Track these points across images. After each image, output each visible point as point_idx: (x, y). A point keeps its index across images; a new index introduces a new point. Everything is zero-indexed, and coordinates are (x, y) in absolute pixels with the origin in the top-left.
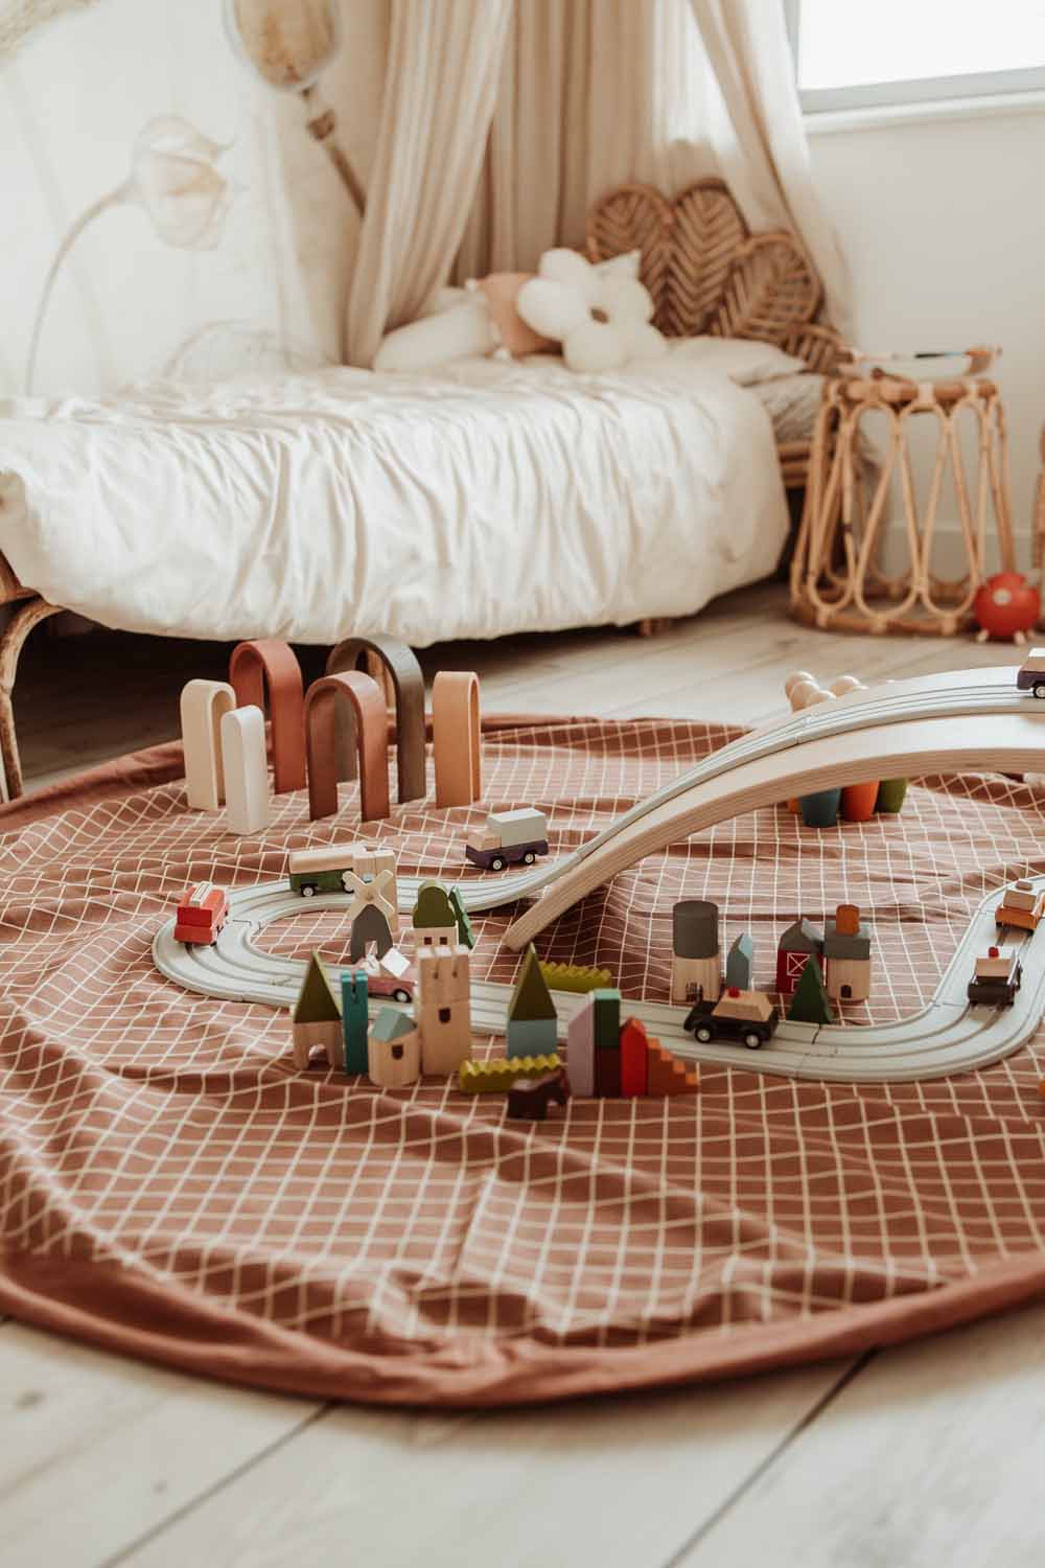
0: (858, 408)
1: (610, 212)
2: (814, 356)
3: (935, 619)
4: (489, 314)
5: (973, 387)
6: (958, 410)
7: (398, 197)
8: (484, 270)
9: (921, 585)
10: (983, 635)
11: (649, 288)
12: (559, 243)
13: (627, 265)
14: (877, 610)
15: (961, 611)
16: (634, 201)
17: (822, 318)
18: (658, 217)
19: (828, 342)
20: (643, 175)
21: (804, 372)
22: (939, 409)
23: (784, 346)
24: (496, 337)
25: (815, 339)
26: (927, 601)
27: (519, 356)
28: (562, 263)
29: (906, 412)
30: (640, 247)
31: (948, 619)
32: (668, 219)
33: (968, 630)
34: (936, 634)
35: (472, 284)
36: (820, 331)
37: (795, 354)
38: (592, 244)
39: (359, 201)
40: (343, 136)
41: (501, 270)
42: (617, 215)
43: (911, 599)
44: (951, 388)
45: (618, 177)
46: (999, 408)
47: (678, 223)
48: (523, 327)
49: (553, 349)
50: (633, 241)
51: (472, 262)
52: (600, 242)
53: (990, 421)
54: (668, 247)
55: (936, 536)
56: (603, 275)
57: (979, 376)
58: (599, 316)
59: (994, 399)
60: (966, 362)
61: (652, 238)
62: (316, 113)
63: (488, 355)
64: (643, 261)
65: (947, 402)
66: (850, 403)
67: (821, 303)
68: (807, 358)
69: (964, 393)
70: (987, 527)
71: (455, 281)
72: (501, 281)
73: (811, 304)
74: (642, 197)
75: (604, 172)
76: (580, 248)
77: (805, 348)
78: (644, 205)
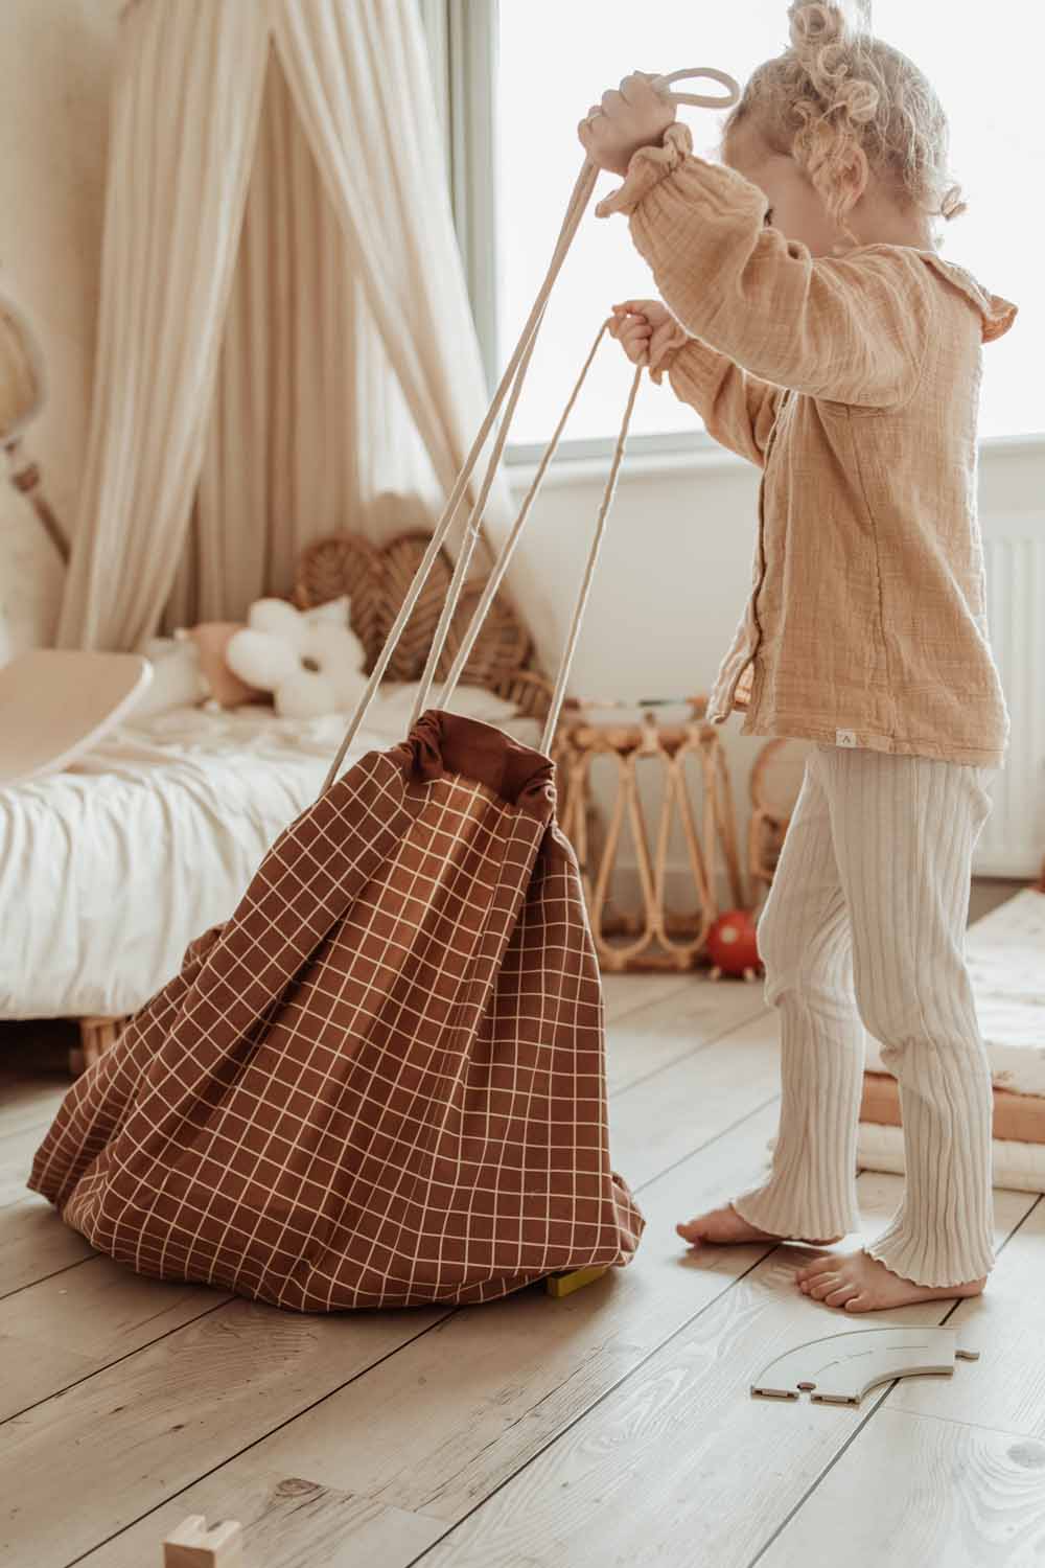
0: (587, 754)
1: (320, 560)
2: (526, 701)
3: (669, 955)
4: (200, 664)
5: (694, 732)
6: (681, 754)
7: (106, 549)
8: (193, 620)
9: (656, 921)
10: (716, 972)
11: (359, 635)
12: (268, 593)
13: (337, 612)
14: (615, 947)
15: (696, 946)
16: (342, 551)
17: (532, 663)
18: (367, 566)
19: (539, 687)
20: (352, 524)
21: (518, 716)
22: (664, 755)
23: (496, 690)
24: (205, 686)
25: (526, 684)
26: (662, 939)
27: (230, 707)
28: (270, 612)
29: (633, 757)
30: (350, 593)
31: (683, 954)
32: (377, 567)
33: (701, 965)
34: (672, 970)
35: (181, 634)
36: (530, 676)
37: (508, 697)
38: (302, 590)
39: (64, 550)
40: (47, 489)
41: (210, 620)
42: (326, 563)
43: (647, 938)
44: (675, 735)
45: (326, 526)
46: (721, 753)
47: (387, 572)
48: (232, 679)
49: (264, 700)
50: (343, 587)
51: (180, 612)
52: (311, 589)
53: (712, 765)
54: (377, 595)
55: (668, 876)
56: (313, 623)
57: (701, 722)
58: (310, 665)
59: (715, 744)
60: (688, 711)
61: (362, 586)
62: (20, 466)
63: (199, 704)
64: (354, 609)
65: (671, 747)
66: (581, 750)
67: (531, 650)
68: (519, 702)
69: (685, 738)
70: (716, 867)
71: (164, 631)
72: (210, 631)
73: (520, 653)
74: (350, 546)
75: (311, 522)
76: (289, 596)
77: (517, 694)
78: (352, 557)
